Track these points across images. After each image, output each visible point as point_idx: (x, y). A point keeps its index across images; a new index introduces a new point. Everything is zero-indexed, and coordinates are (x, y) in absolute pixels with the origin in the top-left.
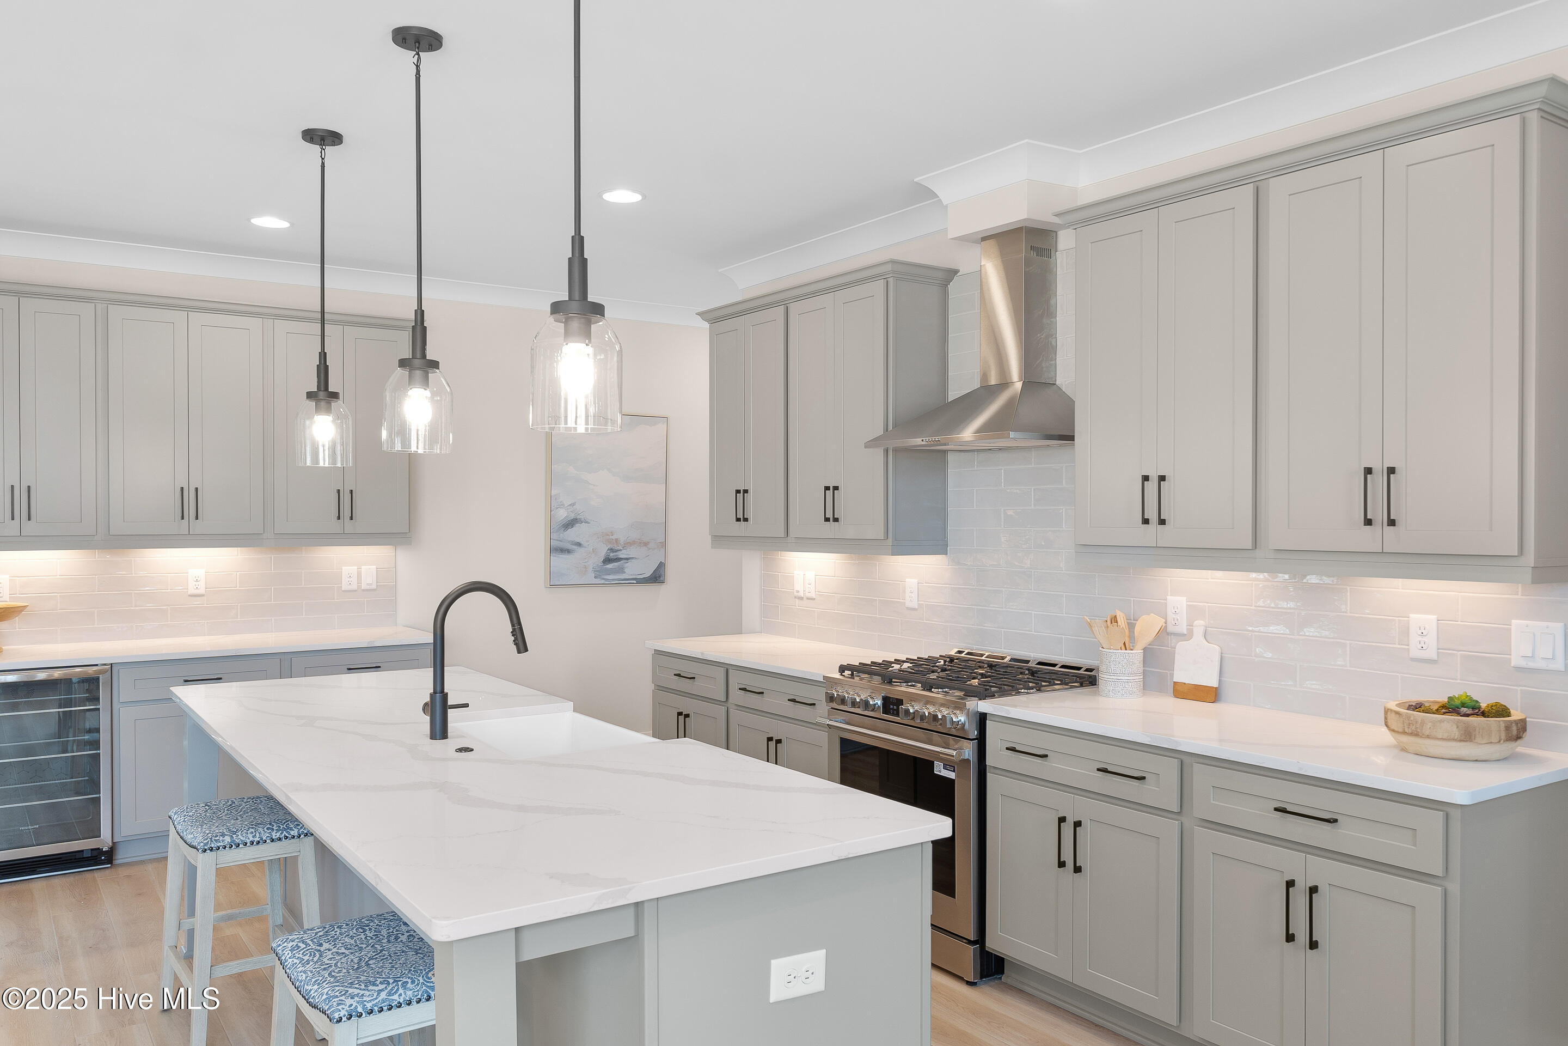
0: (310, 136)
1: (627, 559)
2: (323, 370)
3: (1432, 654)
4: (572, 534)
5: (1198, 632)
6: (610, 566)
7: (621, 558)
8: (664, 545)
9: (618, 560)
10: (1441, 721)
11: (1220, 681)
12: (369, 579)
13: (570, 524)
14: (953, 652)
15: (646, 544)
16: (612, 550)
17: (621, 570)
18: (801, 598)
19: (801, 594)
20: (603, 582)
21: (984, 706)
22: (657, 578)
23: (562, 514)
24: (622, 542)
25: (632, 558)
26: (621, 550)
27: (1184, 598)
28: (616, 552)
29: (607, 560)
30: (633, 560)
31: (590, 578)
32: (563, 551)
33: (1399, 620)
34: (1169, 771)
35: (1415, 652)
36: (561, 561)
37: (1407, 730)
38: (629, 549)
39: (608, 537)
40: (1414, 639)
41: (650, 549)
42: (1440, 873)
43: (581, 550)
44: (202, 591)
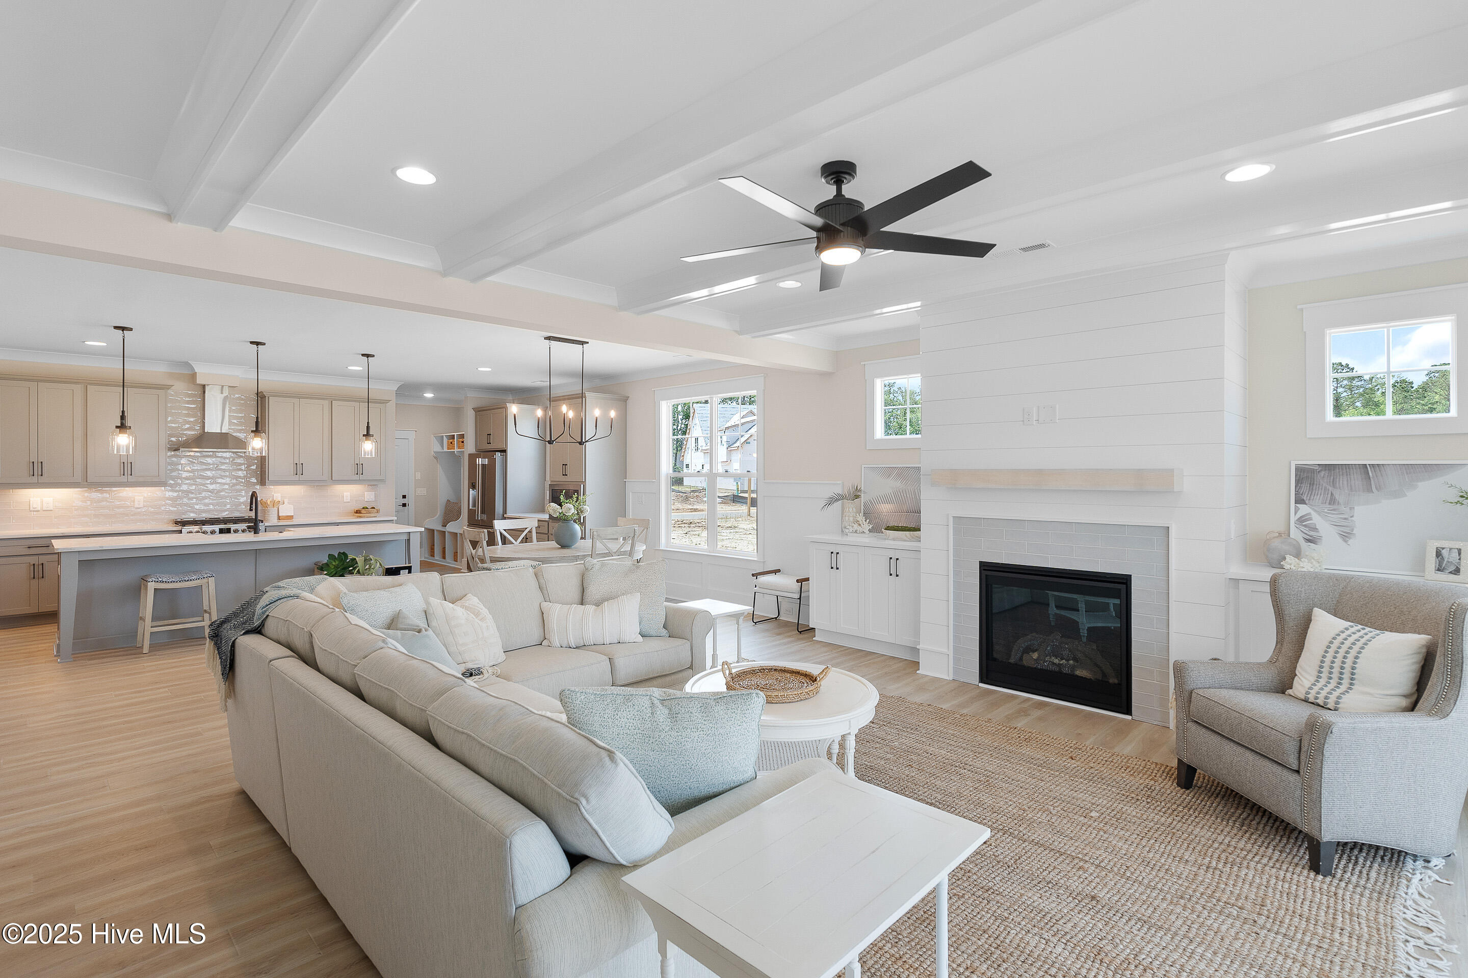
33: (341, 494)
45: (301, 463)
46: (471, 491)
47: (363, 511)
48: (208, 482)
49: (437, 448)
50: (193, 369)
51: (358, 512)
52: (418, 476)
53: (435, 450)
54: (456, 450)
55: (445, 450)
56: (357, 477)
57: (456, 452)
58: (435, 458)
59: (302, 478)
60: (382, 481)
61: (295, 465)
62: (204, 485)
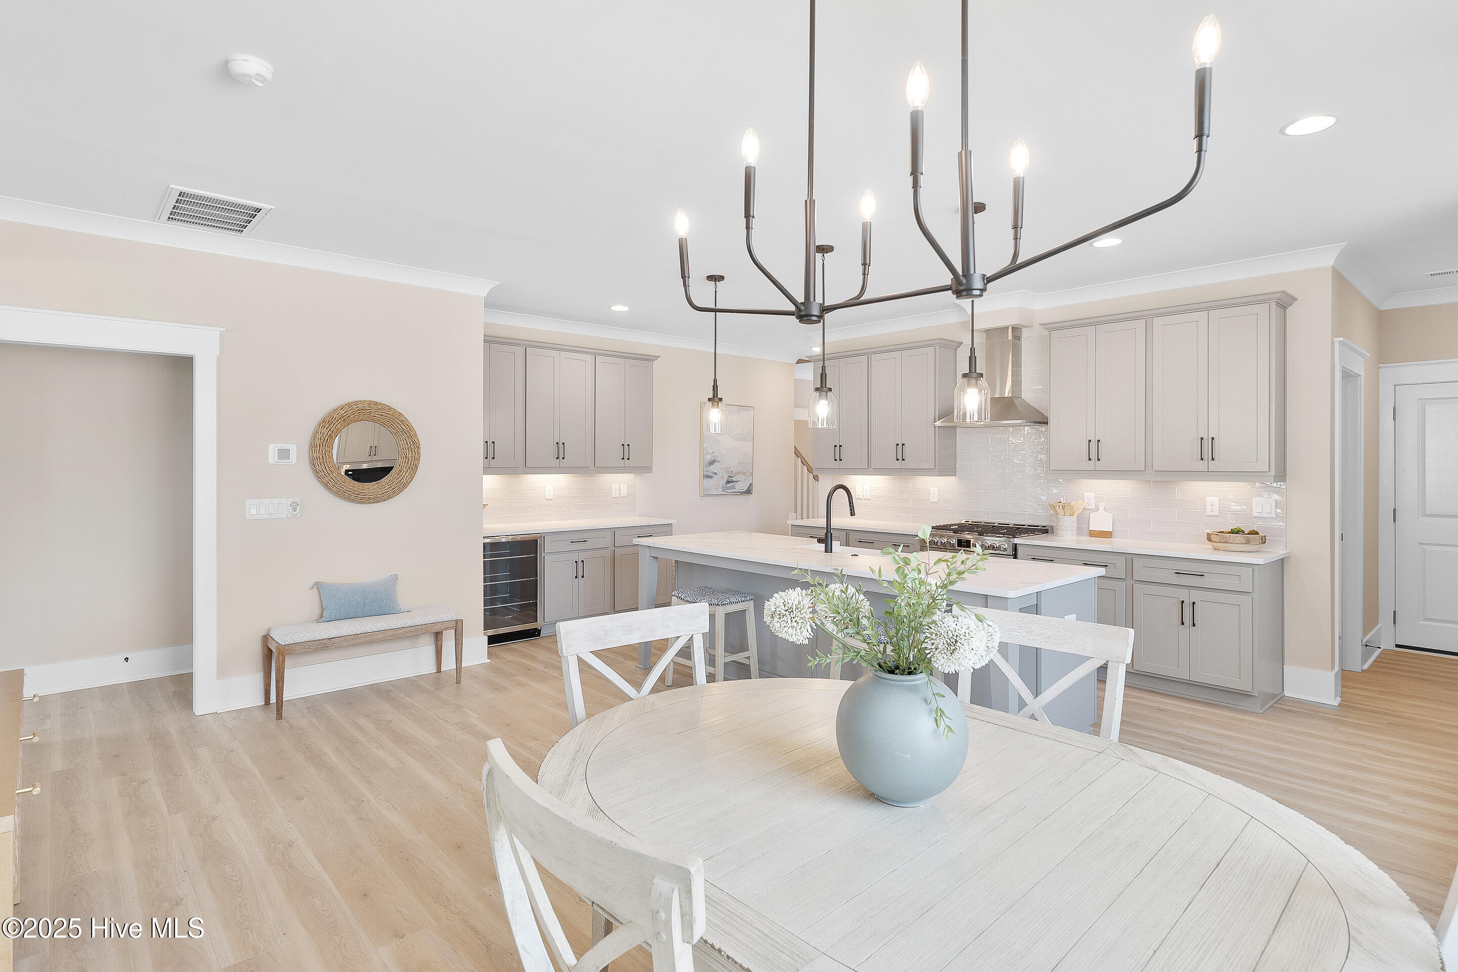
0: (711, 278)
1: (736, 481)
2: (715, 388)
3: (1217, 513)
4: (712, 468)
5: (1101, 507)
6: (729, 485)
7: (734, 481)
8: (752, 474)
10: (1237, 537)
11: (1113, 529)
12: (624, 492)
13: (712, 463)
14: (963, 522)
15: (744, 474)
17: (734, 487)
18: (861, 499)
19: (861, 497)
20: (726, 493)
21: (1016, 541)
22: (749, 491)
23: (709, 458)
24: (734, 472)
26: (733, 477)
27: (1093, 494)
28: (731, 478)
29: (728, 482)
30: (739, 482)
31: (720, 491)
32: (709, 477)
34: (1121, 562)
35: (1209, 513)
36: (708, 482)
37: (1222, 541)
38: (737, 476)
39: (728, 470)
40: (1208, 508)
41: (746, 476)
42: (1251, 592)
43: (716, 476)
44: (551, 497)
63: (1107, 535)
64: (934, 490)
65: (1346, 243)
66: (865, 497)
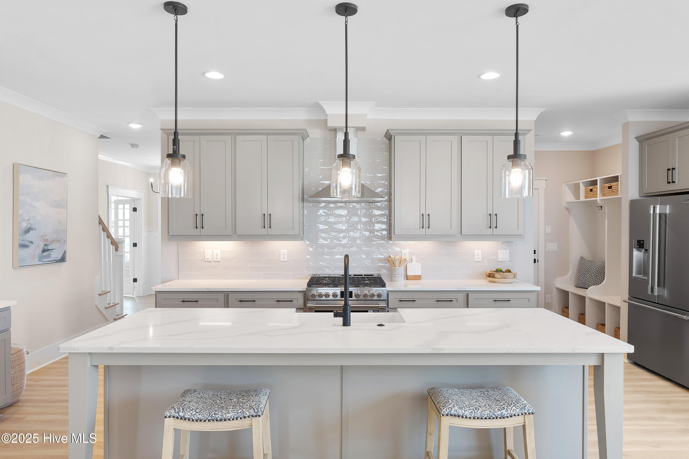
1: (52, 250)
3: (480, 260)
4: (29, 237)
5: (414, 260)
6: (45, 254)
7: (49, 249)
8: (66, 241)
9: (48, 250)
11: (421, 274)
13: (28, 230)
15: (59, 241)
16: (46, 245)
17: (49, 256)
18: (210, 262)
19: (211, 260)
20: (42, 263)
22: (63, 259)
23: (24, 225)
24: (50, 240)
25: (54, 249)
26: (49, 245)
28: (47, 246)
29: (44, 251)
30: (54, 250)
31: (37, 261)
32: (24, 246)
33: (472, 252)
35: (476, 260)
36: (23, 252)
38: (52, 244)
39: (44, 237)
40: (476, 256)
41: (61, 244)
43: (33, 246)
45: (427, 213)
46: (636, 253)
47: (497, 275)
48: (342, 235)
49: (569, 197)
50: (322, 110)
51: (491, 275)
52: (549, 230)
53: (567, 200)
54: (599, 198)
55: (582, 198)
56: (489, 232)
57: (598, 201)
58: (568, 209)
59: (429, 231)
60: (520, 236)
61: (421, 216)
62: (338, 239)
63: (418, 278)
64: (284, 251)
65: (545, 109)
66: (215, 260)
